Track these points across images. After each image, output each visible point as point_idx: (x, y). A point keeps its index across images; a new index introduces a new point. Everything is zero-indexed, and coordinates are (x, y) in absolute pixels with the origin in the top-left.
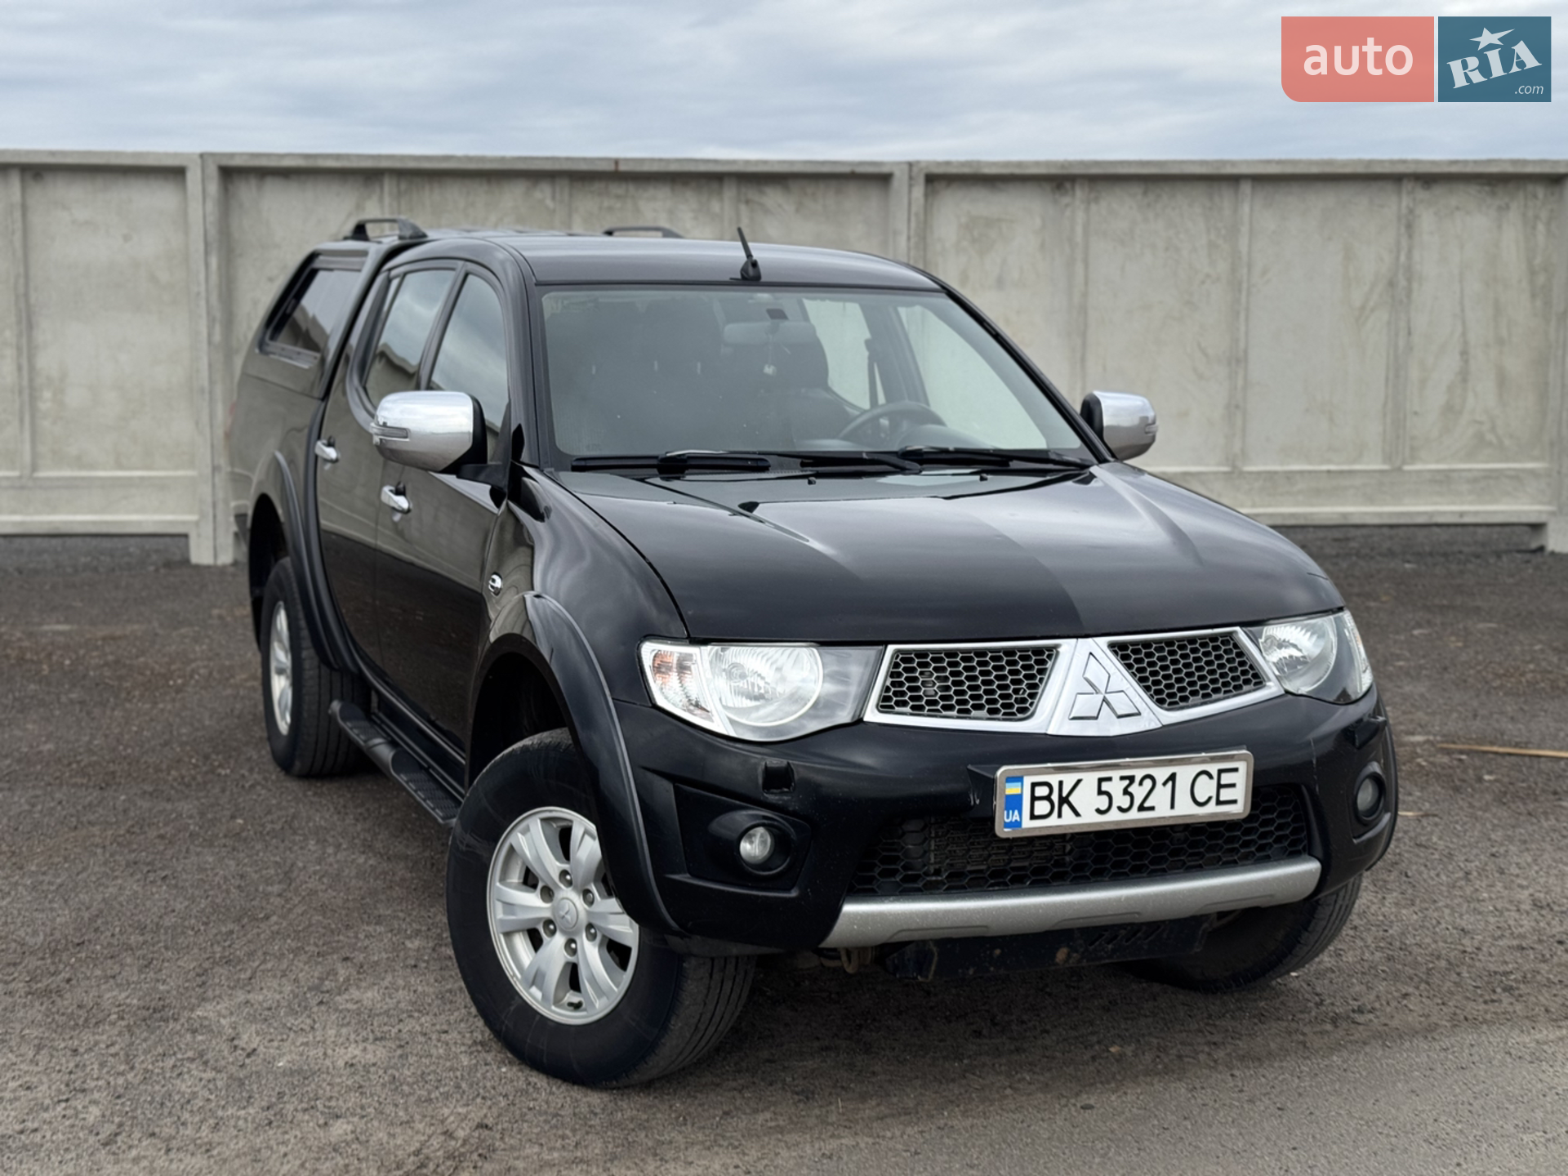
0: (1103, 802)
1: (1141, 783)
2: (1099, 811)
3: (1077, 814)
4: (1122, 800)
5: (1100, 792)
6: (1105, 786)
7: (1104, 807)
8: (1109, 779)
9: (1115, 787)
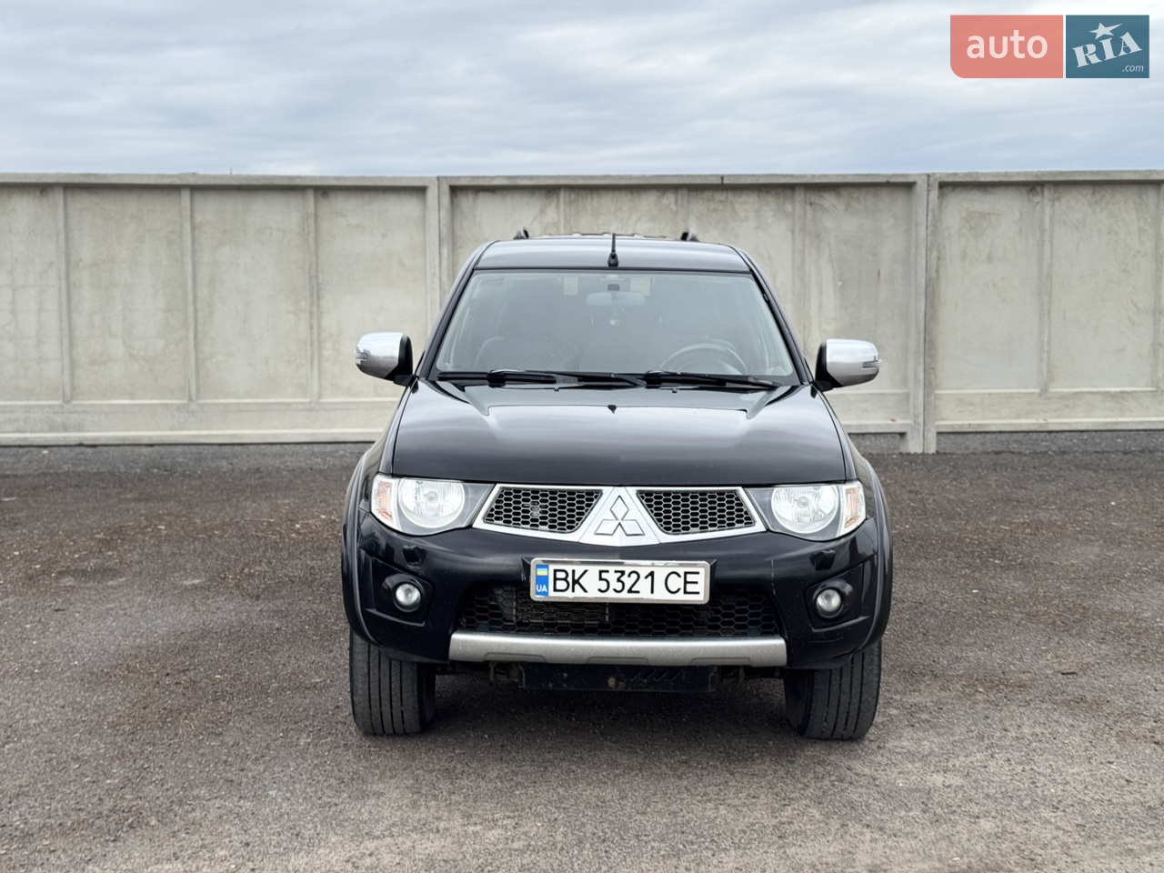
0: (603, 585)
1: (629, 576)
2: (600, 590)
3: (585, 591)
4: (616, 585)
5: (601, 579)
6: (604, 576)
7: (604, 588)
8: (607, 571)
9: (612, 576)
